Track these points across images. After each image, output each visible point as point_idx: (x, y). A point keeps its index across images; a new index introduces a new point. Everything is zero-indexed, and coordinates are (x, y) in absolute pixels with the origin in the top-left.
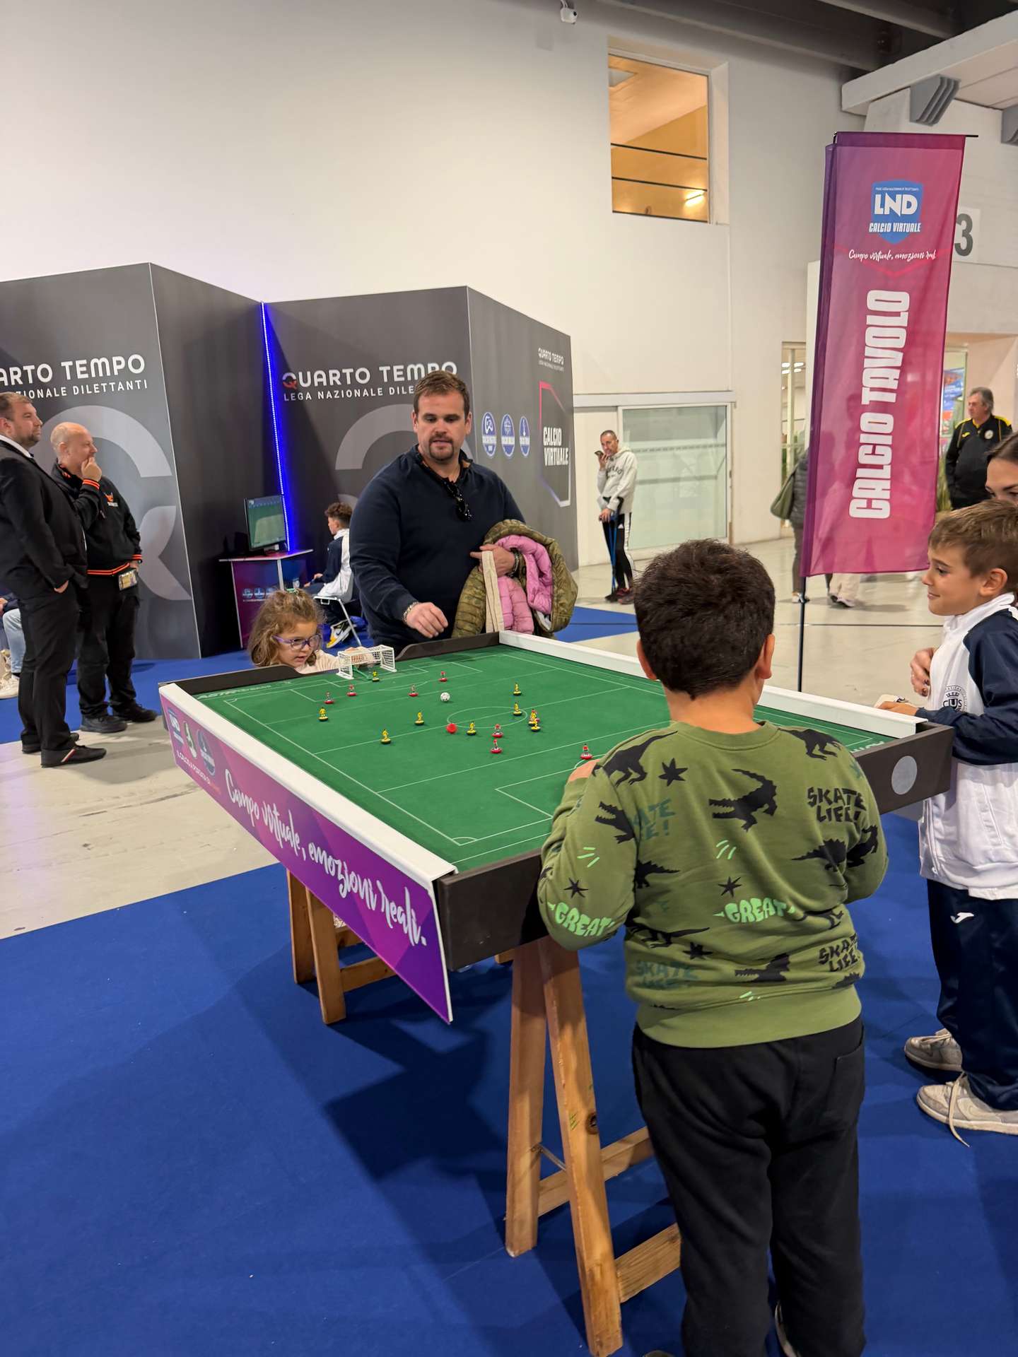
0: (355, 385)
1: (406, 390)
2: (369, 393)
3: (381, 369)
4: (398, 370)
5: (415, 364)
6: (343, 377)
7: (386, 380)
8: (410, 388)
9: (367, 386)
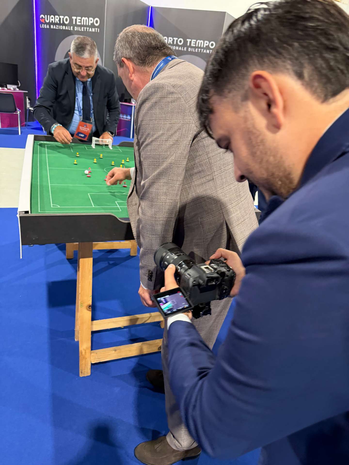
0: (177, 45)
1: (195, 50)
2: (181, 48)
3: (188, 40)
4: (194, 42)
5: (200, 40)
6: (174, 40)
7: (188, 44)
8: (197, 50)
9: (181, 46)
